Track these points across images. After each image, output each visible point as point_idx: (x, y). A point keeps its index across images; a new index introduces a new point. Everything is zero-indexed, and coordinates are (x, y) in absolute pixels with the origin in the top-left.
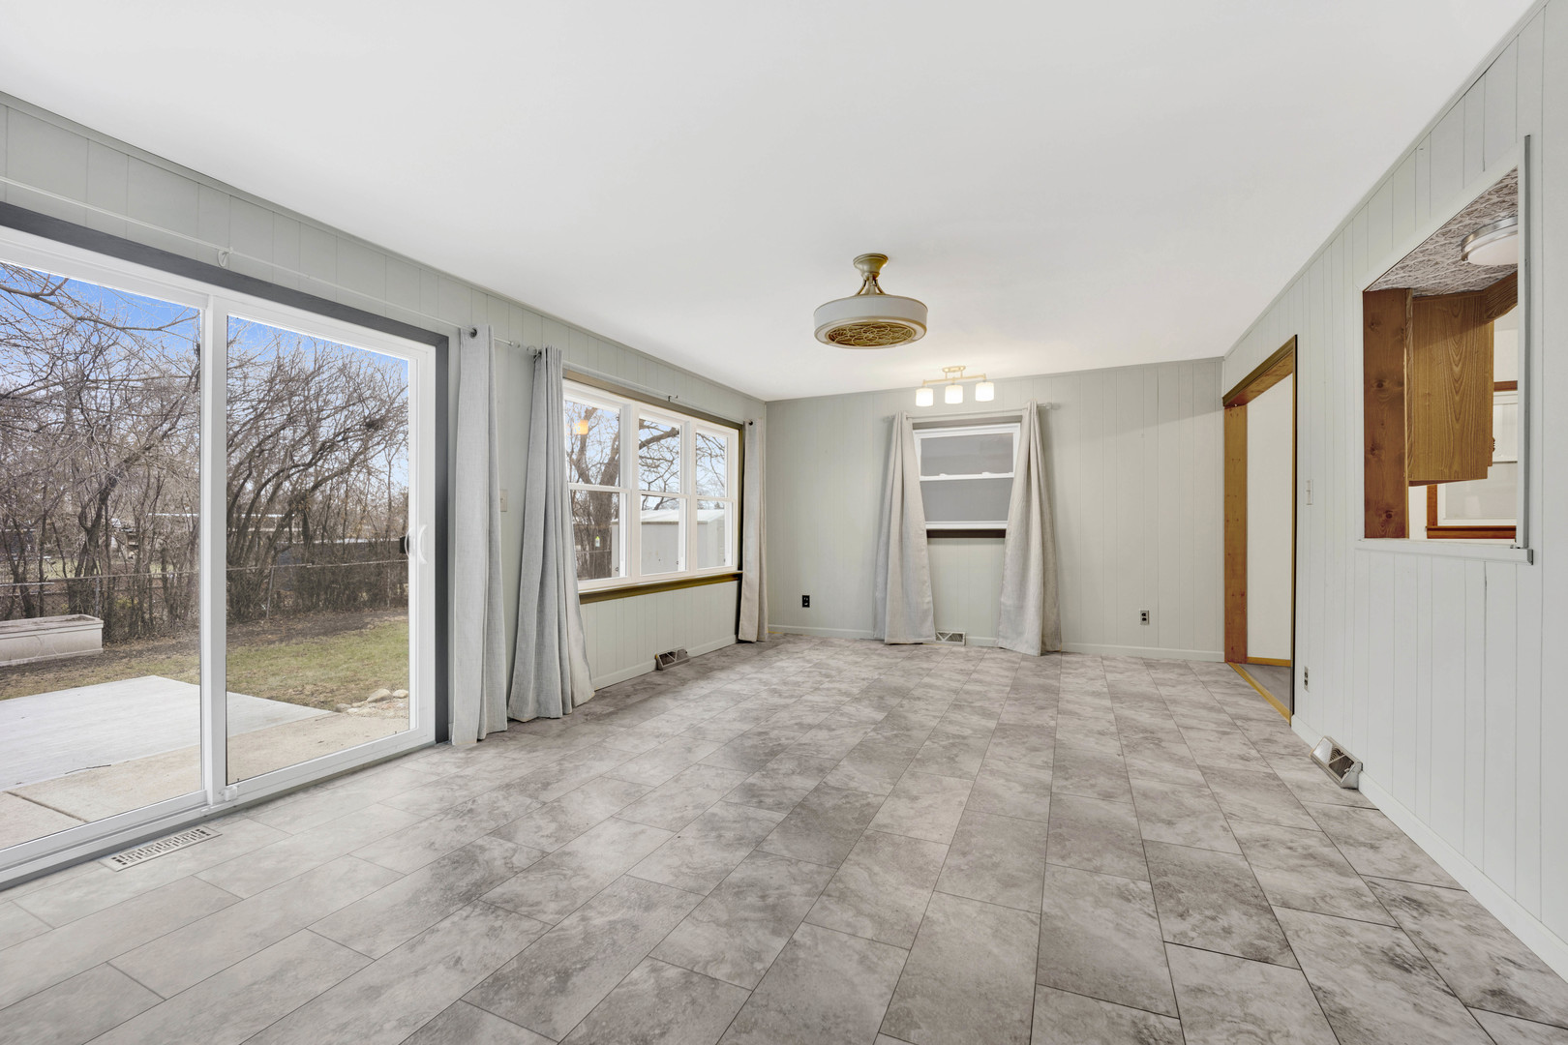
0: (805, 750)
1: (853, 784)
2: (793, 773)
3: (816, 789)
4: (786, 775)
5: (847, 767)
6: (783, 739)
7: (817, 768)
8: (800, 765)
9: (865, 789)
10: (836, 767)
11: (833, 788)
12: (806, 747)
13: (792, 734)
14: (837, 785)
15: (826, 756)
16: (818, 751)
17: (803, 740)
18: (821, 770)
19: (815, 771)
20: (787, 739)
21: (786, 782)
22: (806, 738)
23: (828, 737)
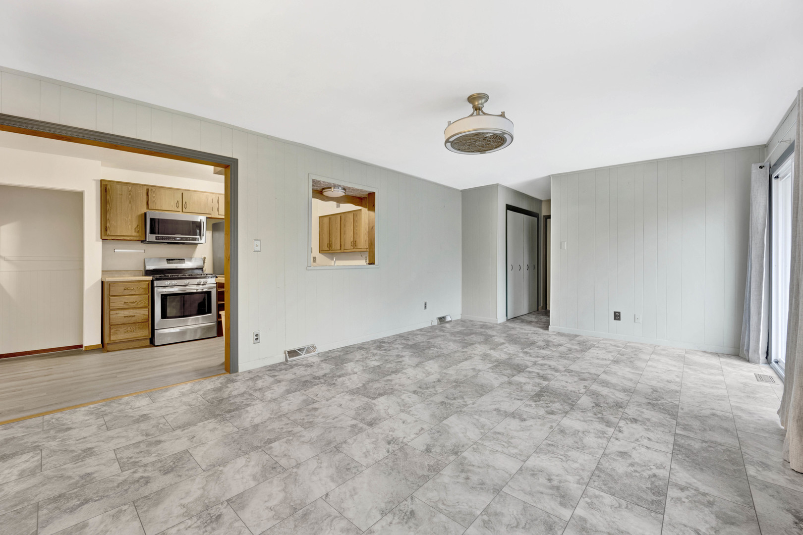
0: (519, 396)
1: (496, 376)
2: (525, 384)
3: (513, 376)
4: (529, 383)
5: (496, 383)
6: (534, 406)
7: (512, 384)
8: (521, 387)
9: (492, 374)
10: (502, 384)
11: (505, 376)
12: (517, 397)
13: (527, 409)
14: (503, 376)
15: (506, 390)
16: (510, 394)
17: (519, 403)
18: (510, 383)
19: (513, 383)
20: (531, 405)
21: (528, 380)
22: (516, 405)
23: (502, 404)
